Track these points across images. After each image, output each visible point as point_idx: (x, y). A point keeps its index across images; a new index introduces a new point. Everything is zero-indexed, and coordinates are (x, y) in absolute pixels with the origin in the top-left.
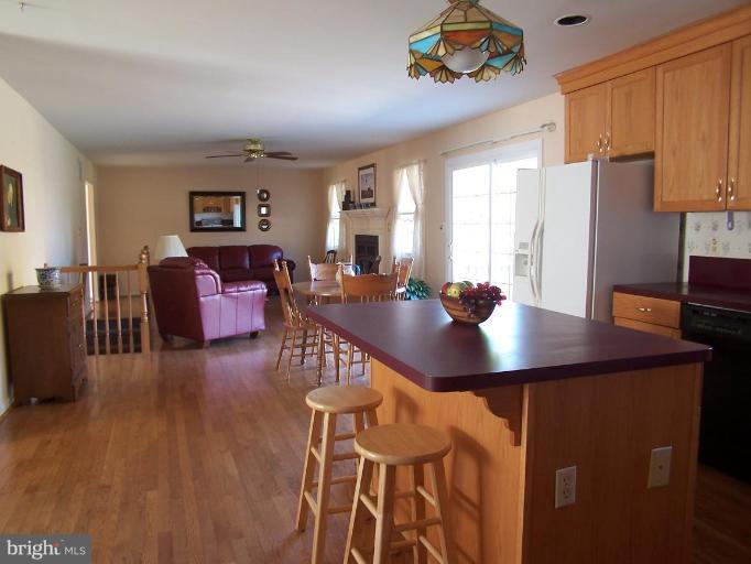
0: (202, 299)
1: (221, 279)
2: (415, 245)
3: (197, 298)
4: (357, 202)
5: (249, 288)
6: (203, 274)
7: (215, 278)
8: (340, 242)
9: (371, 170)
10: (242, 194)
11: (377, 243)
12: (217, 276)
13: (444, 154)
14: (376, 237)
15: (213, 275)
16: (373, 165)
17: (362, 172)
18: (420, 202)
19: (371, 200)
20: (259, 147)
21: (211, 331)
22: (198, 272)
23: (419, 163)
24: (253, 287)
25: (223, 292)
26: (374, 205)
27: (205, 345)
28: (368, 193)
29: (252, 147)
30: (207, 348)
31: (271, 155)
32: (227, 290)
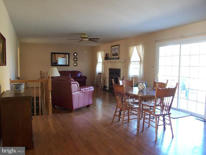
0: (73, 93)
1: (79, 85)
2: (140, 72)
3: (71, 93)
4: (110, 57)
5: (88, 88)
6: (74, 83)
7: (77, 85)
8: (102, 70)
9: (118, 47)
10: (69, 54)
11: (120, 71)
12: (78, 84)
13: (156, 41)
14: (120, 70)
15: (77, 84)
16: (118, 45)
17: (112, 48)
18: (142, 57)
19: (117, 57)
20: (86, 36)
21: (76, 105)
22: (72, 83)
23: (143, 44)
24: (90, 88)
25: (80, 90)
26: (118, 58)
27: (73, 111)
28: (116, 54)
29: (84, 36)
30: (73, 112)
31: (90, 39)
32: (82, 89)
